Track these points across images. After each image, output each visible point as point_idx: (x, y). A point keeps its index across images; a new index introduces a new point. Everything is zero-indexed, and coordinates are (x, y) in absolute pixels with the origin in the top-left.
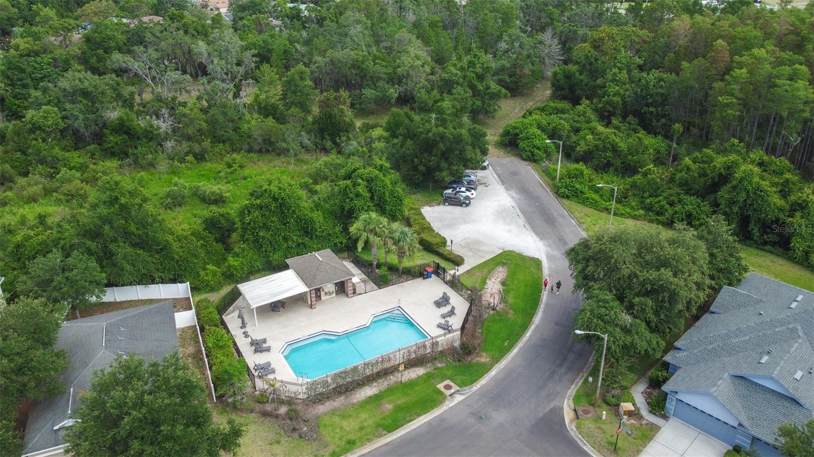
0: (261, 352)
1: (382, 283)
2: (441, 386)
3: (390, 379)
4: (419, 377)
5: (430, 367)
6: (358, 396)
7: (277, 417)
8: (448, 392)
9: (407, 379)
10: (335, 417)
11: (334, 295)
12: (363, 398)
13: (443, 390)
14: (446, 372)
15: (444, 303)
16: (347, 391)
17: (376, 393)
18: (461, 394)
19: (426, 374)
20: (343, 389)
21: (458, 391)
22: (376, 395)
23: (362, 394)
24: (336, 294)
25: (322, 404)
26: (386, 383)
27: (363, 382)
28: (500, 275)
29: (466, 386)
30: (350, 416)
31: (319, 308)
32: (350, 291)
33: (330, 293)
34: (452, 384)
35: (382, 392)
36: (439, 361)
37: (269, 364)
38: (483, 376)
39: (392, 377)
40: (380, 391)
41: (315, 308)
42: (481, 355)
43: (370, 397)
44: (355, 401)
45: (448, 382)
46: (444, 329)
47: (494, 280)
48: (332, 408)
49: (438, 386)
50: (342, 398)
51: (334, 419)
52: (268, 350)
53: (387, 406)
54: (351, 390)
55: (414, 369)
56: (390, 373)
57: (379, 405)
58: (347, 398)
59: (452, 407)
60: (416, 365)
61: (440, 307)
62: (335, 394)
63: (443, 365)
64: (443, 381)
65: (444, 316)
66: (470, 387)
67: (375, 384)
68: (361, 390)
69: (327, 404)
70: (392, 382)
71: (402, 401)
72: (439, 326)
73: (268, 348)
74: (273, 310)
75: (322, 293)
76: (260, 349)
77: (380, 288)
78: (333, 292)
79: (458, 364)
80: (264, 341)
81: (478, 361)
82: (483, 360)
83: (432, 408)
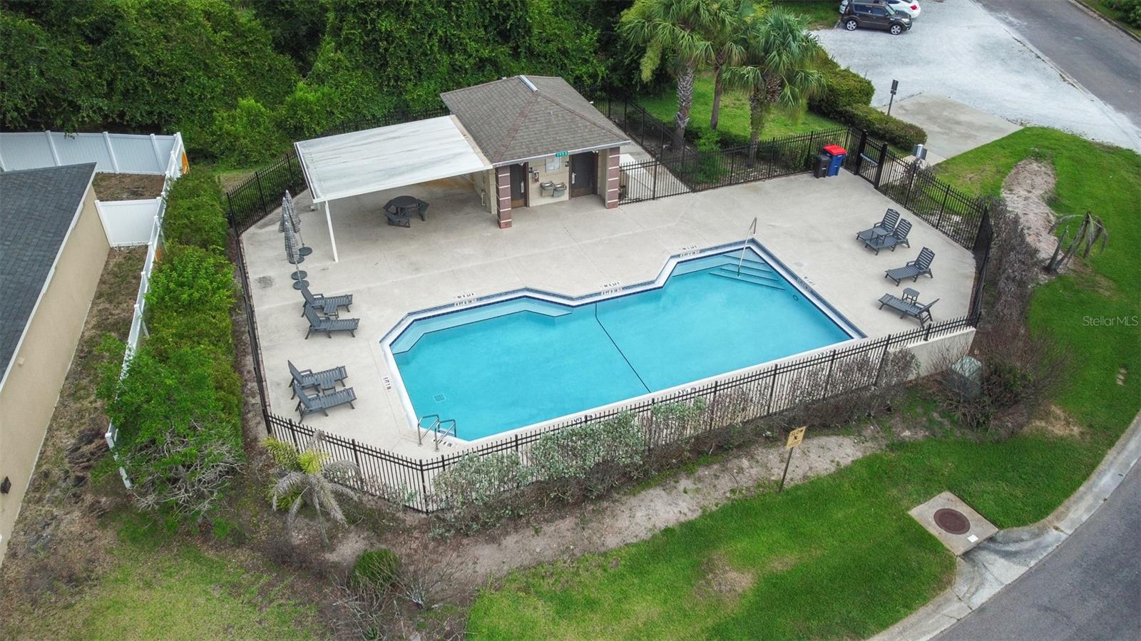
0: (328, 333)
1: (701, 177)
2: (924, 513)
3: (741, 470)
4: (842, 473)
5: (874, 438)
6: (623, 522)
7: (321, 574)
8: (957, 544)
9: (800, 472)
10: (533, 600)
11: (566, 197)
12: (644, 535)
13: (935, 530)
14: (936, 462)
15: (889, 242)
16: (585, 498)
17: (692, 516)
18: (1007, 555)
19: (868, 463)
20: (573, 490)
21: (991, 539)
22: (689, 526)
23: (640, 514)
24: (572, 195)
25: (493, 540)
26: (725, 483)
27: (646, 473)
28: (1039, 180)
29: (1021, 522)
30: (591, 604)
31: (520, 226)
32: (611, 191)
33: (556, 191)
34: (963, 509)
35: (711, 515)
36: (904, 420)
37: (339, 375)
38: (1074, 489)
39: (745, 463)
40: (707, 515)
41: (508, 225)
42: (1048, 413)
43: (668, 531)
44: (612, 542)
45: (945, 500)
46: (904, 315)
47: (1023, 193)
48: (526, 559)
49: (914, 512)
50: (566, 524)
51: (529, 613)
52: (350, 329)
53: (733, 575)
54: (600, 497)
55: (823, 440)
56: (739, 447)
57: (703, 570)
58: (583, 524)
59: (982, 609)
60: (828, 427)
61: (876, 251)
62: (541, 504)
63: (921, 435)
64: (927, 495)
65: (893, 277)
66: (1034, 527)
67: (685, 483)
68: (633, 501)
69: (510, 541)
70: (745, 481)
71: (785, 561)
72: (886, 305)
73: (351, 326)
74: (391, 222)
75: (533, 187)
76: (323, 326)
77: (694, 191)
78: (563, 186)
79: (970, 436)
80: (345, 303)
81: (1043, 432)
82: (1059, 430)
83: (909, 607)
